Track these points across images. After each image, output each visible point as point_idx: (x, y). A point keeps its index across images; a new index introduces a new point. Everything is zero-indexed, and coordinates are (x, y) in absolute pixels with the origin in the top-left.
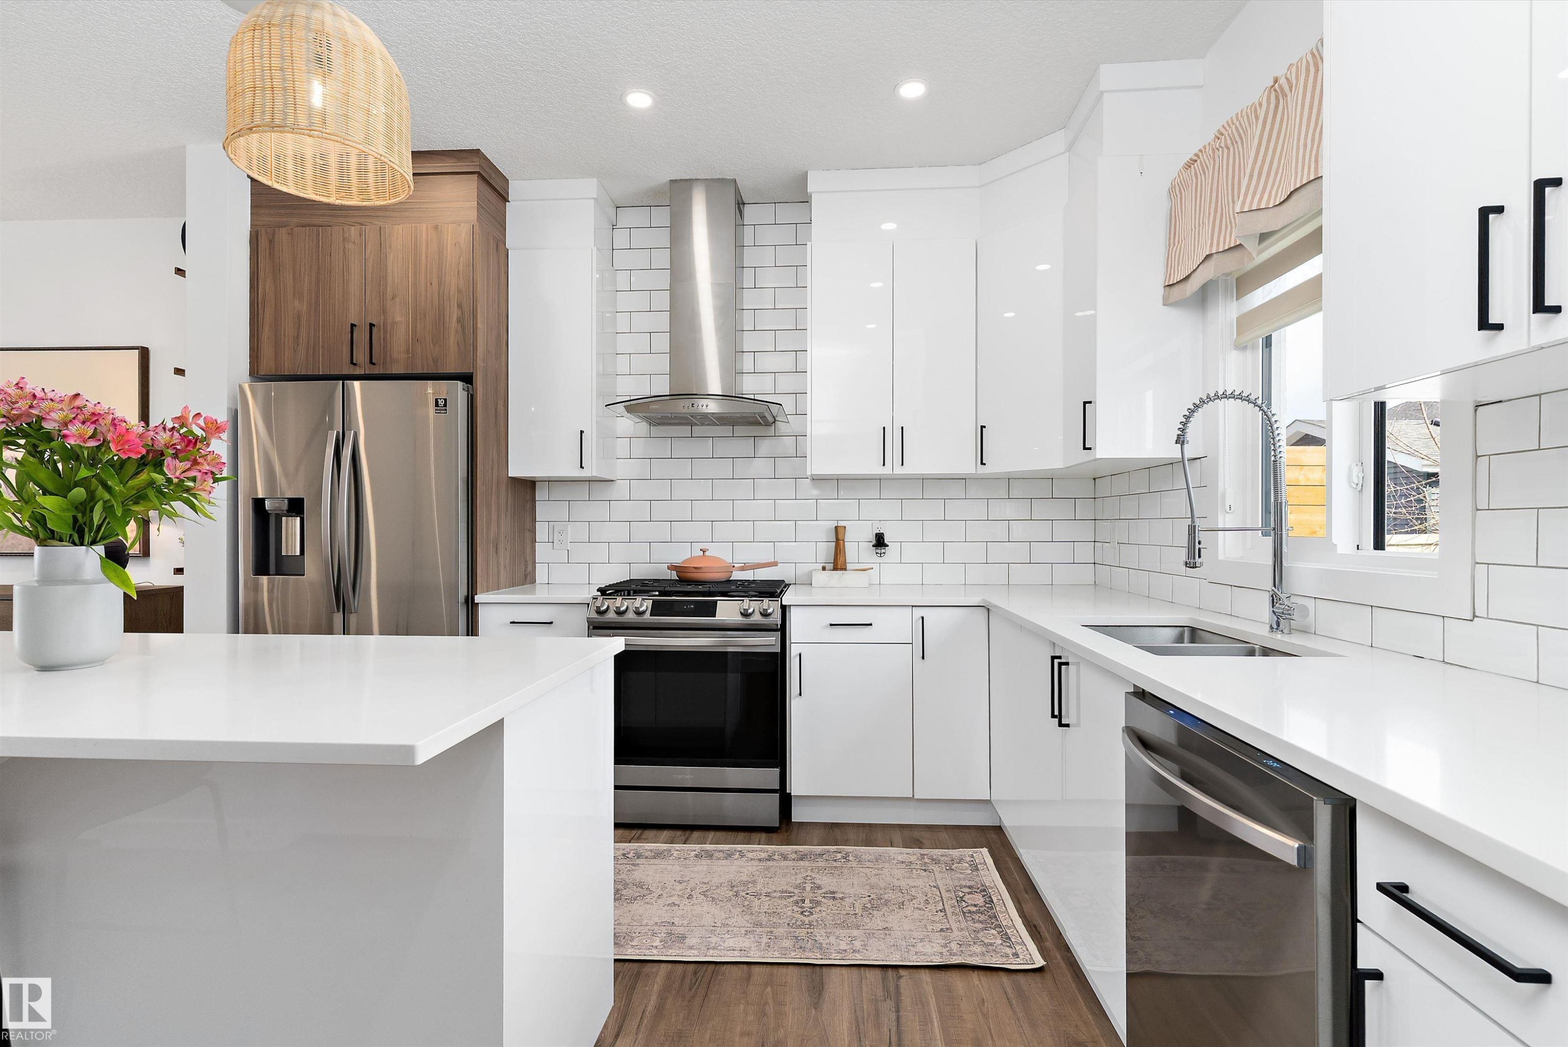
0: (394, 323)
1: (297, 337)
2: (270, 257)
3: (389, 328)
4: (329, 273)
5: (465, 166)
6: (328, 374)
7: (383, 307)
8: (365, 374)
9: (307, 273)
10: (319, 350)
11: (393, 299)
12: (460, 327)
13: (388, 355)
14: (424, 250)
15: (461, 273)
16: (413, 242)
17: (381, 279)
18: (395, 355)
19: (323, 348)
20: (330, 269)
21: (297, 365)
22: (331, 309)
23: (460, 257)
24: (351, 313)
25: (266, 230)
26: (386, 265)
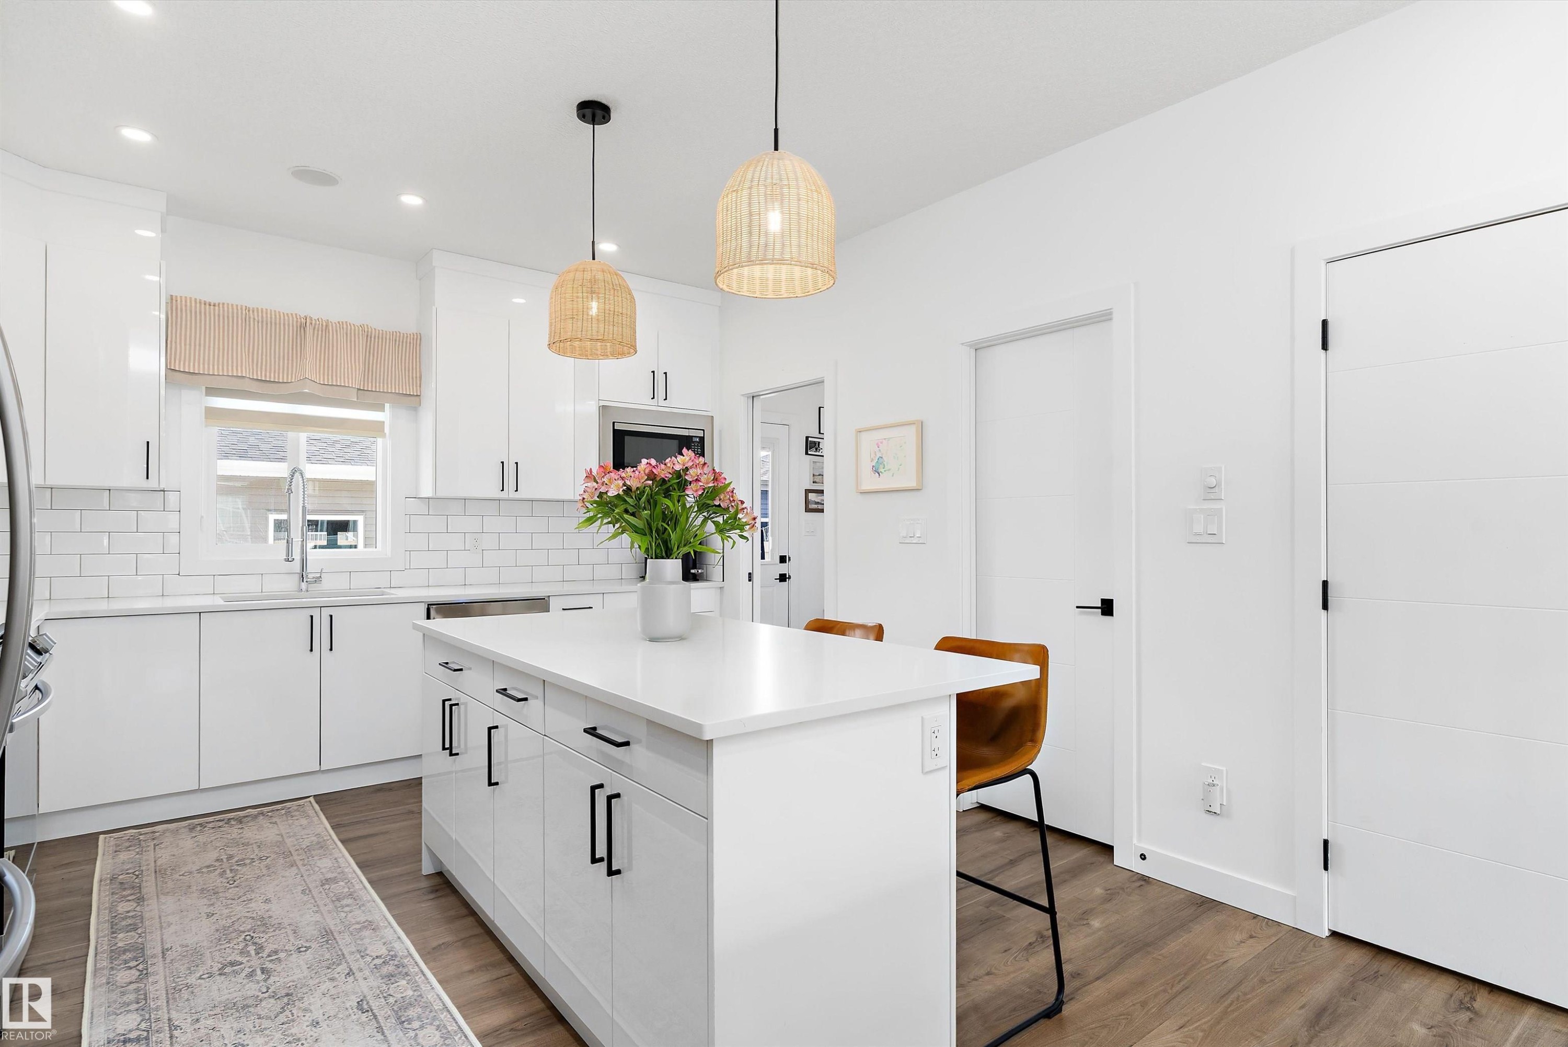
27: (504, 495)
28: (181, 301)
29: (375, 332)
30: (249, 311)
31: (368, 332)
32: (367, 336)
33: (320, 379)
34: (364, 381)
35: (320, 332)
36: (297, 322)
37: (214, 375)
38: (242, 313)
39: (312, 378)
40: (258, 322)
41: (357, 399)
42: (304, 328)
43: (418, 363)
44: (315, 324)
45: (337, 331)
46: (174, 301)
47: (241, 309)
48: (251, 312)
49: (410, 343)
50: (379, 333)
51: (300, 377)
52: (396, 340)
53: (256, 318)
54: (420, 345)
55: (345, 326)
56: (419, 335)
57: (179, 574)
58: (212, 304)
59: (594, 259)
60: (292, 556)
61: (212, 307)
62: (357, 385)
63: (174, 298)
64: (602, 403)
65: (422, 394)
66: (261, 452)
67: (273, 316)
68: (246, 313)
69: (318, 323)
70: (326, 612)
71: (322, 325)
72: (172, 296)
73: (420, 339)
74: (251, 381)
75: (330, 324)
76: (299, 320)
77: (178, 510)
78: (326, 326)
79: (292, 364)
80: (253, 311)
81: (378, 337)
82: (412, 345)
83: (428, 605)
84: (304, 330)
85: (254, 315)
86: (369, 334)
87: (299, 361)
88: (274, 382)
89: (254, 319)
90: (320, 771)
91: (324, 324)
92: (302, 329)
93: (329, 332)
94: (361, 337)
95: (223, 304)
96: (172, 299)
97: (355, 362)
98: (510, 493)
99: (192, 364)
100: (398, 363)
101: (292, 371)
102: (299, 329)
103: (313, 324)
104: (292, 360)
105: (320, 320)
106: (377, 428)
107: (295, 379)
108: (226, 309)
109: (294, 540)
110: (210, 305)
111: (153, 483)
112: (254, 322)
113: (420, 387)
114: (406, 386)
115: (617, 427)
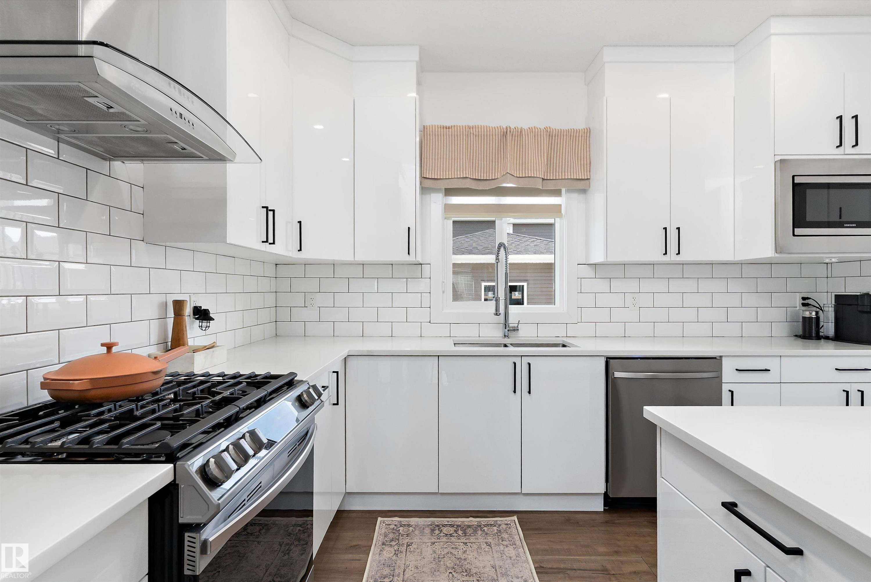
27: (666, 258)
28: (430, 128)
29: (556, 131)
30: (470, 128)
31: (550, 132)
32: (550, 135)
33: (517, 174)
34: (547, 172)
35: (516, 138)
36: (501, 131)
37: (449, 179)
38: (466, 130)
39: (511, 173)
40: (476, 136)
41: (542, 188)
42: (506, 136)
43: (588, 152)
44: (513, 132)
45: (528, 135)
46: (426, 129)
47: (465, 128)
48: (471, 129)
49: (582, 136)
50: (558, 132)
51: (504, 173)
52: (571, 136)
53: (475, 133)
54: (589, 137)
55: (534, 130)
56: (589, 129)
57: (430, 322)
58: (448, 127)
60: (499, 312)
61: (448, 129)
62: (542, 176)
63: (426, 127)
64: (778, 158)
65: (592, 178)
66: (478, 250)
67: (485, 130)
68: (468, 131)
69: (515, 130)
70: (525, 360)
71: (518, 132)
72: (424, 126)
73: (590, 132)
74: (471, 180)
75: (523, 129)
76: (502, 130)
77: (429, 277)
78: (520, 133)
79: (498, 164)
80: (473, 128)
81: (558, 135)
82: (583, 138)
83: (607, 358)
84: (506, 137)
85: (473, 131)
86: (551, 134)
87: (502, 162)
88: (486, 180)
89: (473, 134)
90: (520, 493)
91: (519, 131)
92: (504, 137)
93: (522, 136)
94: (545, 137)
95: (454, 126)
96: (424, 128)
97: (541, 157)
98: (671, 256)
99: (436, 173)
100: (573, 154)
101: (498, 170)
102: (502, 138)
103: (512, 132)
104: (498, 162)
105: (516, 128)
106: (556, 209)
107: (500, 176)
108: (456, 129)
109: (500, 299)
110: (446, 128)
111: (412, 258)
112: (473, 136)
113: (590, 171)
114: (579, 172)
115: (798, 180)
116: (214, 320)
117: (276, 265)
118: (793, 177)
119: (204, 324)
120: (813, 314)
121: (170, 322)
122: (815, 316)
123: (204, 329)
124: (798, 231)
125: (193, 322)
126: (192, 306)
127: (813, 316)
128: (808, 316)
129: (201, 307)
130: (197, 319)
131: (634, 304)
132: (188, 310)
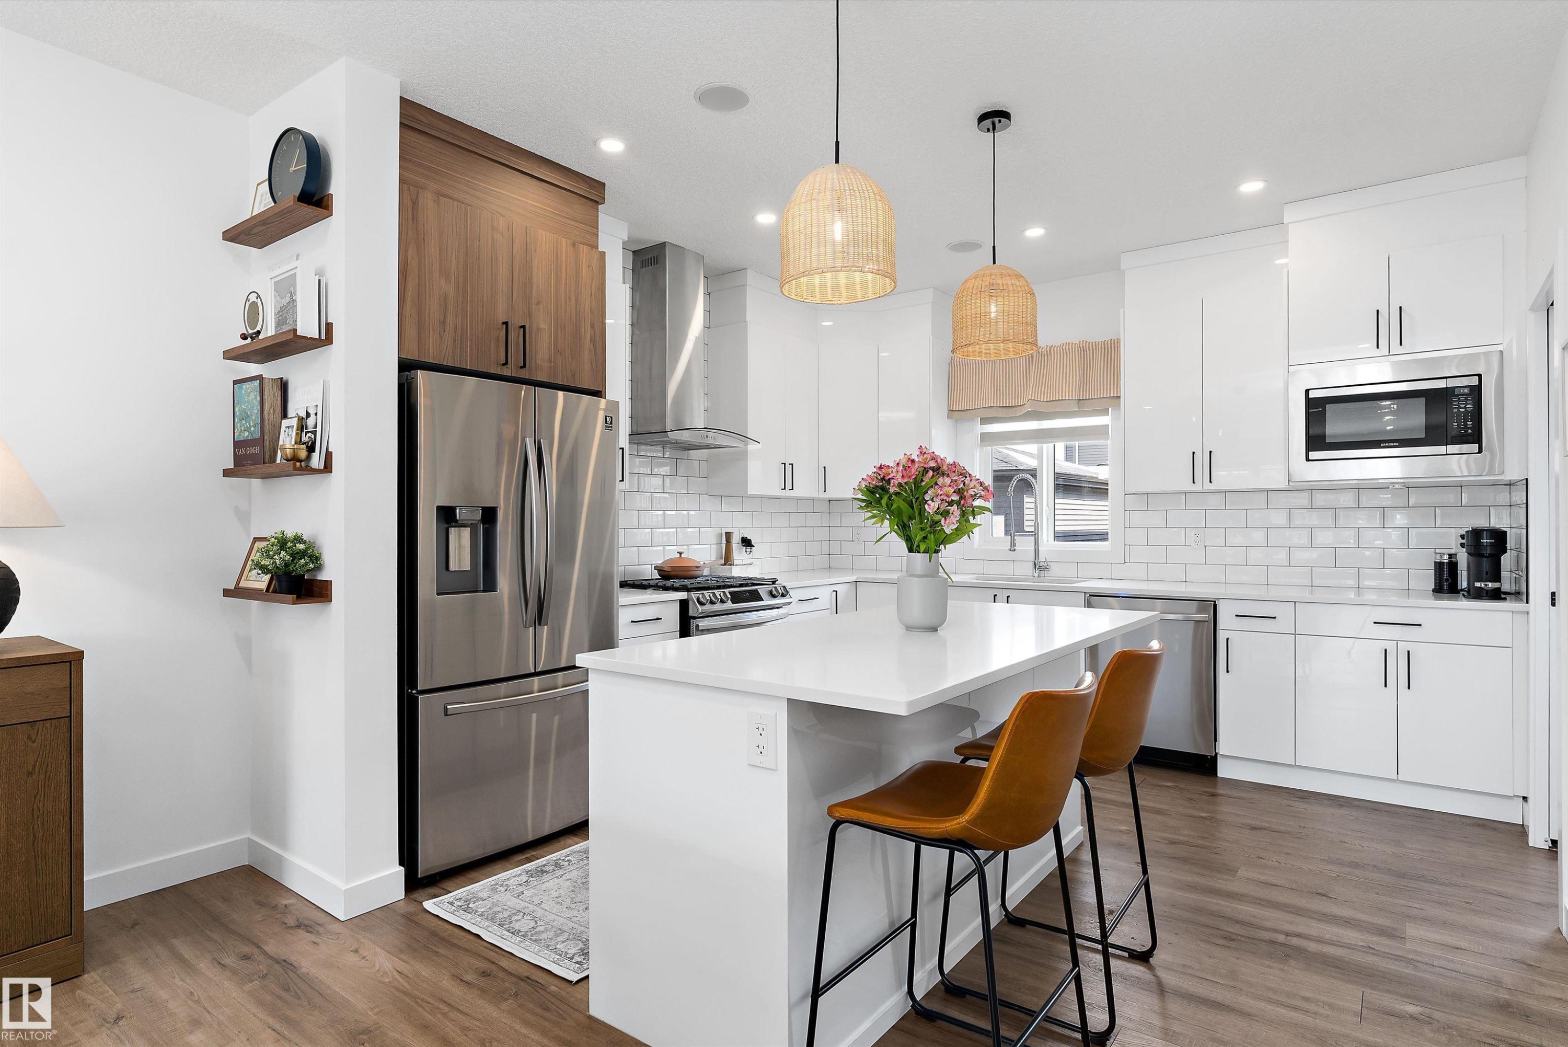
0: (538, 329)
1: (443, 323)
2: (413, 220)
3: (534, 334)
4: (478, 259)
5: (595, 194)
6: (476, 369)
7: (529, 309)
8: (512, 376)
9: (454, 252)
10: (466, 342)
11: (537, 304)
12: (592, 346)
13: (533, 360)
14: (564, 264)
15: (593, 294)
16: (555, 253)
17: (528, 283)
18: (539, 362)
19: (471, 340)
20: (479, 256)
21: (444, 354)
22: (479, 300)
23: (593, 279)
24: (499, 309)
25: (409, 188)
26: (532, 268)
27: (1198, 487)
33: (1043, 398)
34: (1082, 392)
37: (975, 409)
39: (1035, 398)
41: (1079, 409)
59: (994, 263)
62: (1078, 396)
64: (1292, 369)
65: (1121, 394)
74: (998, 409)
83: (1089, 595)
98: (1202, 483)
99: (963, 404)
113: (1119, 388)
114: (1110, 390)
115: (1312, 395)
116: (754, 546)
117: (829, 501)
118: (1307, 391)
119: (748, 550)
120: (1445, 558)
121: (724, 546)
122: (1447, 561)
123: (748, 553)
124: (1313, 455)
125: (742, 548)
126: (741, 537)
127: (1445, 561)
128: (1439, 561)
129: (746, 537)
130: (743, 546)
131: (1197, 542)
132: (736, 540)
